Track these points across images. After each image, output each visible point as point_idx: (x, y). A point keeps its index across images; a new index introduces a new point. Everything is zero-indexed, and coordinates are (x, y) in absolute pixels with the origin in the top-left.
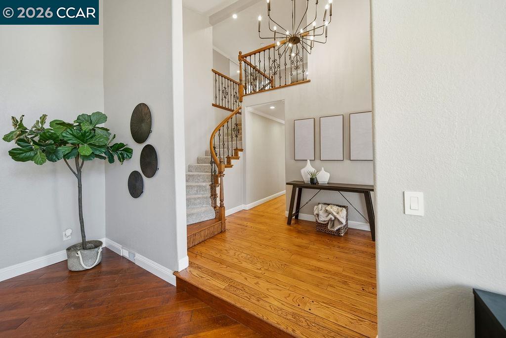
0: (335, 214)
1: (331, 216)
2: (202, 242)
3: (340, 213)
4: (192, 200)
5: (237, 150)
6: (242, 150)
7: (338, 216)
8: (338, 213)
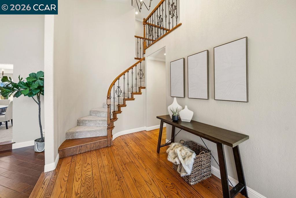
0: (181, 159)
1: (176, 160)
2: (88, 151)
3: (186, 159)
4: (98, 121)
5: (140, 88)
6: (144, 88)
7: (182, 162)
8: (184, 159)
